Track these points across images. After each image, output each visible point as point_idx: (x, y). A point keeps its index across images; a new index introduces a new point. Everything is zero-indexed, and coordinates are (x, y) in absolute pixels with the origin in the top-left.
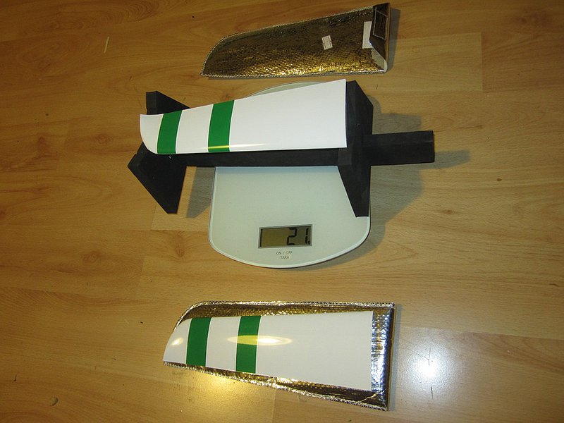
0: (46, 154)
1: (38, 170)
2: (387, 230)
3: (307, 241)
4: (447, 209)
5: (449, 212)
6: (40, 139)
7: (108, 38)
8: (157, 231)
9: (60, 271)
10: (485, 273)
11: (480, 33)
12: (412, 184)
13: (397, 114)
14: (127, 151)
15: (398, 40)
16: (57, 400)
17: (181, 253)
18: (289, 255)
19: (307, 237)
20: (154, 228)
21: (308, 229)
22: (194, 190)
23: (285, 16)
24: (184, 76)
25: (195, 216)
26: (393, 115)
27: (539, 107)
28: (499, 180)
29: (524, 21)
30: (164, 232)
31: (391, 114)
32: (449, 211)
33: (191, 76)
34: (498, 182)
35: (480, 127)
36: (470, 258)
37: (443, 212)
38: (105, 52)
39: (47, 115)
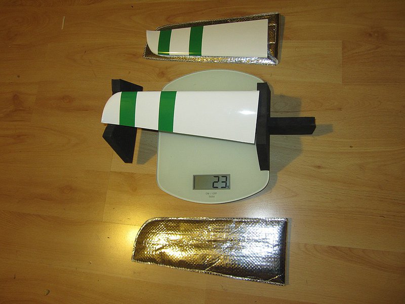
0: (21, 108)
1: (16, 121)
4: (318, 165)
5: (319, 167)
6: (15, 96)
7: (64, 17)
8: (115, 172)
9: (42, 199)
10: (341, 208)
11: (341, 41)
13: (285, 96)
14: (87, 110)
16: (49, 291)
17: (134, 189)
18: (215, 195)
19: (226, 183)
20: (112, 170)
24: (128, 54)
26: (282, 96)
27: (378, 98)
28: (351, 147)
29: (370, 35)
31: (281, 96)
34: (350, 148)
35: (340, 109)
36: (331, 198)
37: (315, 167)
38: (62, 28)
39: (19, 76)
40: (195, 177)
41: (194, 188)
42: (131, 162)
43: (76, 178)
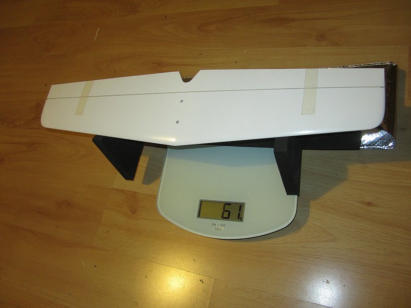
1: (33, 129)
2: (311, 214)
3: (240, 218)
4: (368, 201)
6: (37, 104)
7: (99, 29)
8: (117, 189)
10: (399, 265)
12: (337, 174)
17: (134, 211)
18: (222, 228)
19: (239, 214)
20: (115, 186)
21: (241, 207)
24: (153, 63)
30: (122, 191)
32: (369, 203)
33: (159, 64)
37: (364, 203)
38: (95, 39)
39: (46, 85)
41: (199, 216)
42: (133, 179)
43: (76, 192)
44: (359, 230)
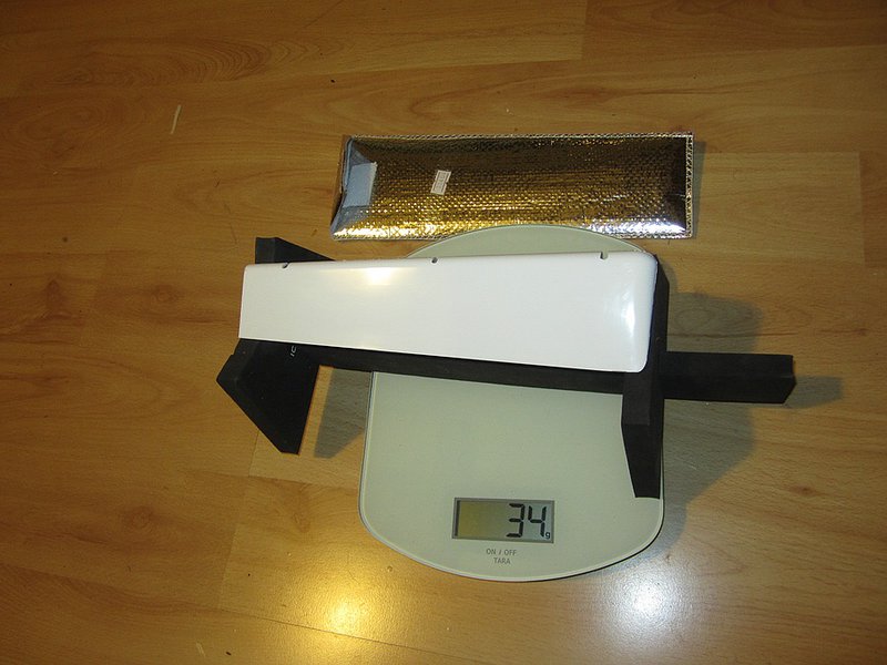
0: (61, 313)
2: (689, 517)
4: (803, 485)
5: (806, 491)
6: (50, 284)
7: (179, 107)
8: (261, 479)
10: (874, 615)
12: (736, 431)
15: (706, 155)
17: (303, 525)
18: (511, 557)
19: (543, 525)
20: (255, 472)
21: (547, 509)
22: (330, 406)
23: (499, 92)
24: (314, 189)
25: (331, 455)
26: (699, 296)
30: (273, 481)
32: (805, 489)
35: (862, 332)
36: (845, 584)
37: (794, 489)
38: (172, 132)
39: (65, 240)
40: (458, 502)
41: (456, 534)
42: (296, 451)
43: (165, 488)
44: (790, 547)
